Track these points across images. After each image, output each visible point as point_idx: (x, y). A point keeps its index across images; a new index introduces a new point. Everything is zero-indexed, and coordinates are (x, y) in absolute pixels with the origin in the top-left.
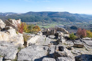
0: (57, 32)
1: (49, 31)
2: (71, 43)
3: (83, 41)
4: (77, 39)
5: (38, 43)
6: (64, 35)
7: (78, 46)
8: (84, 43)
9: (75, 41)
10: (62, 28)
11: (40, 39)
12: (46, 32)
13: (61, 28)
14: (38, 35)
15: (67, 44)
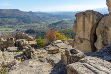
0: (17, 41)
1: (4, 41)
2: (43, 51)
3: (55, 45)
4: (48, 44)
6: (29, 43)
7: (53, 52)
8: (57, 48)
9: (47, 47)
10: (23, 34)
13: (21, 34)
15: (41, 53)
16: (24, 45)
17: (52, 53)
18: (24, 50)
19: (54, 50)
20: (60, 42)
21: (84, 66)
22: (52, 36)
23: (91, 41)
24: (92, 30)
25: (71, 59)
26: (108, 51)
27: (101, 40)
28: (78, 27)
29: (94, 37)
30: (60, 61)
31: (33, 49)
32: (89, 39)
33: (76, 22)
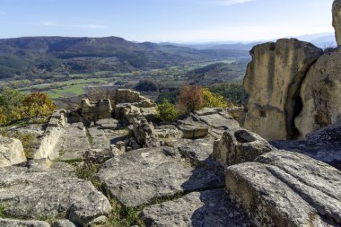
0: (118, 106)
1: (90, 105)
2: (172, 130)
3: (200, 120)
4: (184, 117)
5: (67, 153)
6: (142, 111)
8: (205, 125)
9: (181, 123)
10: (131, 91)
11: (70, 139)
12: (79, 112)
13: (127, 92)
14: (56, 126)
15: (167, 136)
16: (131, 116)
17: (192, 135)
18: (131, 127)
19: (198, 130)
20: (210, 113)
21: (267, 172)
22: (194, 99)
23: (286, 113)
24: (290, 86)
25: (236, 152)
26: (330, 138)
27: (312, 112)
28: (257, 77)
29: (294, 103)
30: (210, 156)
31: (151, 127)
32: (282, 108)
33: (251, 66)
